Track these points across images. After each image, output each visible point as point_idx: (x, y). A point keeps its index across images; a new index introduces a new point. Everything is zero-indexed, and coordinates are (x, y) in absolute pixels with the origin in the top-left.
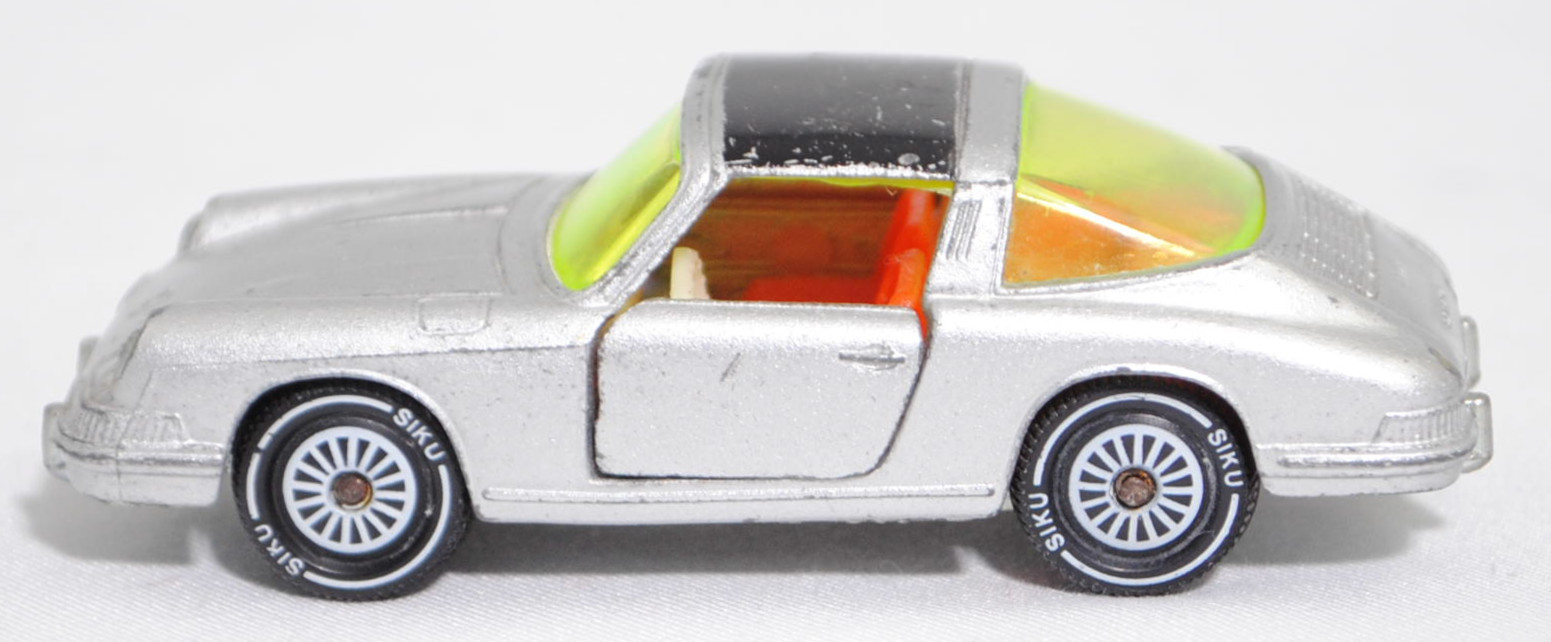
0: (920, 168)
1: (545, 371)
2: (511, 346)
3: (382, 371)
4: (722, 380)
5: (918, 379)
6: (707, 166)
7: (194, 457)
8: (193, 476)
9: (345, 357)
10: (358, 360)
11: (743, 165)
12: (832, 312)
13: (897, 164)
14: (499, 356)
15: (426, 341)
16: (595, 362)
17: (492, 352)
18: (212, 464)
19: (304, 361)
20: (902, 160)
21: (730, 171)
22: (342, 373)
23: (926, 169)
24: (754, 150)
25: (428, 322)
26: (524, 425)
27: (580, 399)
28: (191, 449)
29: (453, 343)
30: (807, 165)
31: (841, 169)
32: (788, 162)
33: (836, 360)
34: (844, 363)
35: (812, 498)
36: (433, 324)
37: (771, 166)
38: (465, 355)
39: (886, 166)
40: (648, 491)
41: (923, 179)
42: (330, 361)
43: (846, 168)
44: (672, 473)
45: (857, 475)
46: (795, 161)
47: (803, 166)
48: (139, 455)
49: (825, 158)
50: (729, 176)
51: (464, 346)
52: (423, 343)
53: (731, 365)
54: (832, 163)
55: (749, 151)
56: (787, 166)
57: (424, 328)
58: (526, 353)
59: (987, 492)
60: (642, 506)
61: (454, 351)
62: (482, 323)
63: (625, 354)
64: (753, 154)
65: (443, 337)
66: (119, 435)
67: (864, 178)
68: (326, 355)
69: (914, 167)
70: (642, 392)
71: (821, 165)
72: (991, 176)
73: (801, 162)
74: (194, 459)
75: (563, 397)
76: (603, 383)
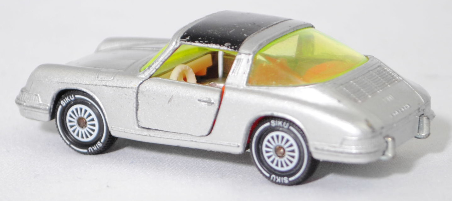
0: (229, 47)
1: (125, 94)
2: (118, 86)
3: (86, 89)
4: (168, 103)
5: (219, 109)
6: (175, 40)
7: (41, 107)
8: (42, 113)
9: (77, 83)
10: (80, 85)
11: (184, 41)
12: (200, 87)
13: (224, 45)
14: (115, 88)
15: (97, 81)
16: (137, 93)
17: (113, 87)
18: (45, 109)
19: (68, 83)
20: (226, 44)
21: (180, 42)
22: (76, 88)
23: (231, 48)
24: (189, 37)
25: (99, 76)
26: (120, 109)
27: (134, 104)
28: (40, 104)
29: (104, 83)
30: (200, 43)
31: (209, 45)
32: (196, 41)
33: (197, 101)
34: (199, 102)
35: (192, 141)
36: (100, 77)
37: (191, 42)
38: (106, 87)
39: (220, 46)
40: (152, 133)
41: (229, 50)
42: (74, 84)
43: (210, 45)
44: (156, 128)
45: (202, 136)
46: (197, 41)
47: (199, 43)
48: (29, 104)
49: (206, 41)
50: (180, 43)
51: (106, 84)
52: (97, 82)
53: (171, 98)
54: (207, 43)
55: (188, 37)
56: (195, 42)
57: (98, 78)
58: (121, 88)
59: (237, 146)
60: (150, 137)
61: (104, 85)
62: (112, 78)
63: (144, 92)
64: (188, 38)
65: (102, 81)
66: (25, 99)
67: (214, 48)
68: (73, 82)
69: (228, 47)
70: (148, 104)
71: (204, 43)
72: (248, 52)
73: (199, 42)
74: (41, 108)
75: (129, 103)
76: (139, 100)
